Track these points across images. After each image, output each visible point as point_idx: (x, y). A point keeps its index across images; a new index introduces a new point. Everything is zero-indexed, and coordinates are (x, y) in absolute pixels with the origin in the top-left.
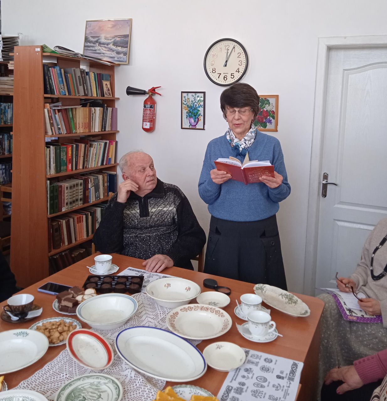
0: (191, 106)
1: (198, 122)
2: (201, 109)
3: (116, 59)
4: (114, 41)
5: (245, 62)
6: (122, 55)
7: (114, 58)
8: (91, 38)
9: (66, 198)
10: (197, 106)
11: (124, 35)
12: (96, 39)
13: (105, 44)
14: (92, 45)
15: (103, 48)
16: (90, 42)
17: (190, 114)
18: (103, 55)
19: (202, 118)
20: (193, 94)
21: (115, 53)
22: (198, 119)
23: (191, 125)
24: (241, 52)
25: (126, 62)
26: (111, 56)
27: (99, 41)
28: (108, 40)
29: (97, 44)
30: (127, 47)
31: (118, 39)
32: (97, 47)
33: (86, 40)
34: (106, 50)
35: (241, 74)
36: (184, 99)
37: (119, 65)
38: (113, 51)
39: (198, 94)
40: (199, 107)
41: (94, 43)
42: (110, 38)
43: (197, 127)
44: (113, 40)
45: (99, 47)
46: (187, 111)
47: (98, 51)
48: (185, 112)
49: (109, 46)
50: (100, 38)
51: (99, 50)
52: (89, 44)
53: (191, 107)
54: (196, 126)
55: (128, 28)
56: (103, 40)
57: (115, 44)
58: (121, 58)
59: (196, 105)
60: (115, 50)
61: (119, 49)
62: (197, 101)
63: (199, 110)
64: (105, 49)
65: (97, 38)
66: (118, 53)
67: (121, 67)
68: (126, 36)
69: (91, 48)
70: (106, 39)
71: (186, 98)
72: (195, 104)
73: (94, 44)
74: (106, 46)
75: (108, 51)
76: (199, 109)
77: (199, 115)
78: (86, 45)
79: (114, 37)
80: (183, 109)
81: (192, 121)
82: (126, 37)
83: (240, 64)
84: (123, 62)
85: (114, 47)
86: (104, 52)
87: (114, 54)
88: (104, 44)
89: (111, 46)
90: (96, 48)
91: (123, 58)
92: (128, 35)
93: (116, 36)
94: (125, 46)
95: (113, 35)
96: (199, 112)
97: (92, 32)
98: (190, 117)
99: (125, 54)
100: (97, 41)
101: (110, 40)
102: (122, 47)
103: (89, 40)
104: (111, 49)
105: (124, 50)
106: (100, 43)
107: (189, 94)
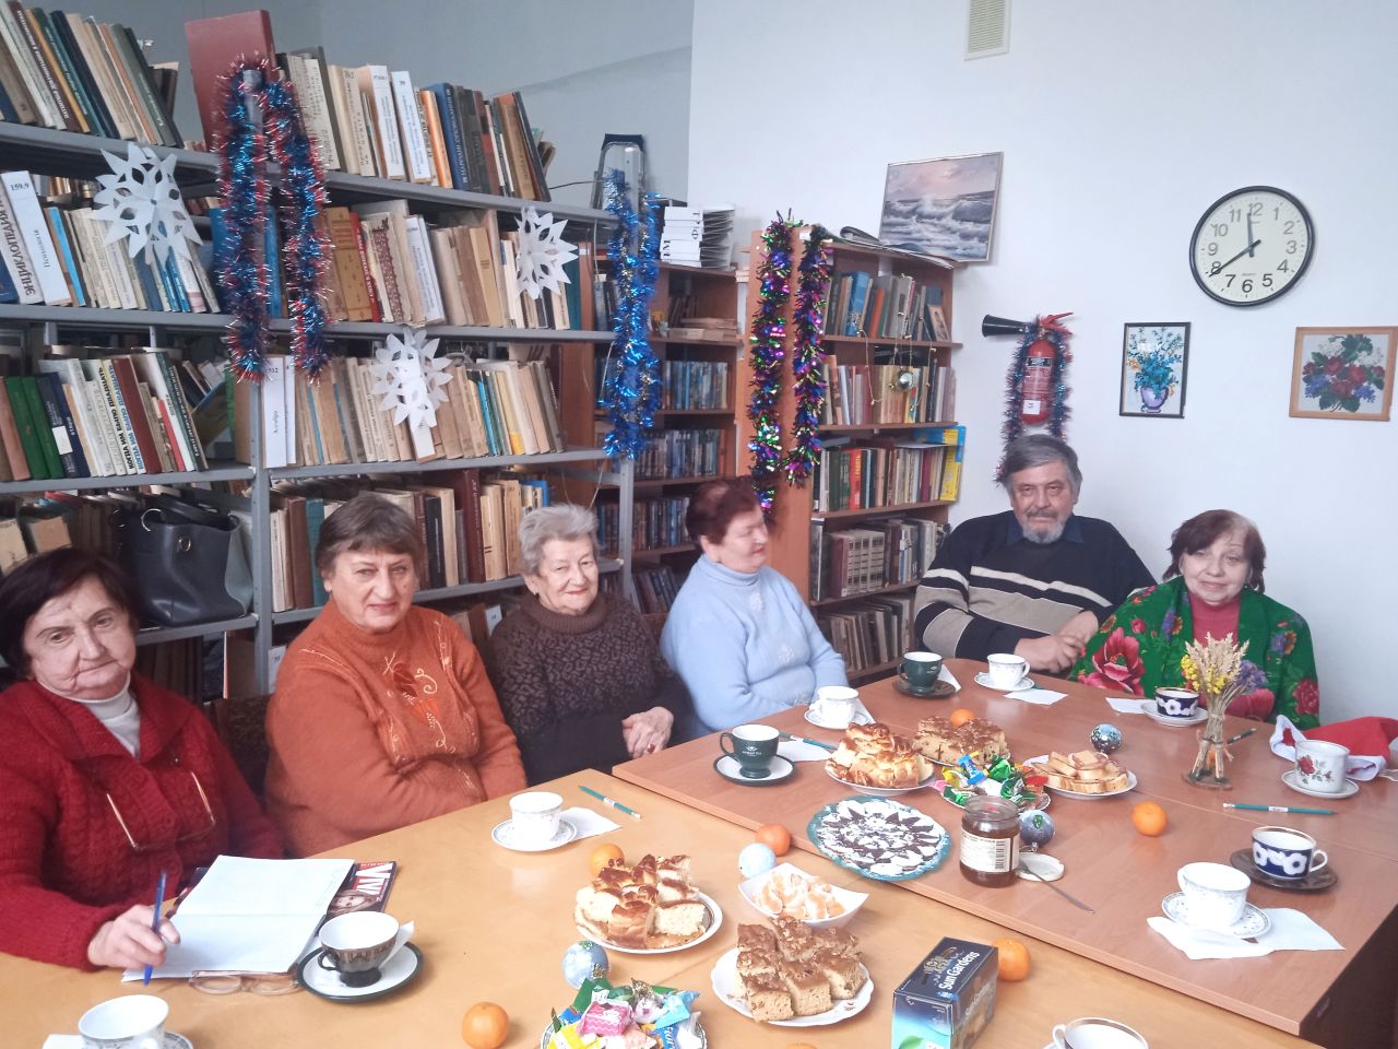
0: (1149, 358)
1: (1166, 398)
2: (1177, 367)
3: (959, 251)
4: (957, 207)
5: (1305, 243)
6: (974, 242)
7: (955, 248)
8: (897, 205)
9: (850, 567)
10: (1167, 357)
11: (981, 194)
12: (910, 207)
13: (932, 217)
14: (900, 220)
15: (927, 226)
16: (897, 214)
17: (1146, 378)
18: (928, 243)
19: (1177, 389)
20: (1158, 329)
21: (957, 236)
22: (1167, 390)
23: (1146, 405)
24: (1295, 221)
25: (985, 257)
26: (947, 243)
27: (919, 210)
28: (941, 206)
29: (914, 218)
30: (988, 222)
31: (966, 203)
32: (914, 226)
33: (888, 209)
34: (934, 232)
35: (1293, 275)
36: (1130, 342)
37: (965, 265)
38: (954, 233)
39: (1169, 330)
40: (1171, 361)
41: (907, 215)
42: (947, 203)
43: (1164, 410)
44: (953, 207)
45: (919, 226)
46: (1138, 371)
47: (915, 235)
48: (1131, 373)
49: (944, 221)
50: (920, 203)
51: (919, 232)
52: (892, 219)
53: (1149, 361)
54: (1162, 408)
55: (994, 175)
56: (928, 208)
57: (959, 215)
58: (972, 248)
59: (1163, 357)
60: (959, 230)
61: (969, 227)
62: (1166, 347)
63: (1170, 370)
64: (932, 228)
65: (915, 205)
66: (966, 236)
67: (970, 269)
68: (989, 195)
69: (899, 229)
70: (935, 205)
71: (1137, 339)
72: (1162, 353)
73: (907, 217)
74: (935, 221)
75: (940, 232)
76: (1170, 365)
77: (1171, 381)
78: (887, 220)
79: (956, 200)
80: (1128, 368)
81: (1151, 395)
82: (986, 198)
83: (1293, 250)
84: (977, 257)
85: (955, 224)
86: (931, 236)
87: (954, 240)
88: (930, 217)
89: (949, 222)
90: (911, 228)
91: (979, 248)
92: (993, 192)
93: (963, 197)
94: (984, 219)
95: (954, 195)
96: (1171, 374)
97: (901, 189)
98: (1146, 386)
99: (983, 238)
100: (913, 212)
101: (947, 206)
102: (975, 221)
103: (894, 210)
104: (949, 229)
105: (982, 228)
106: (921, 217)
107: (1146, 328)
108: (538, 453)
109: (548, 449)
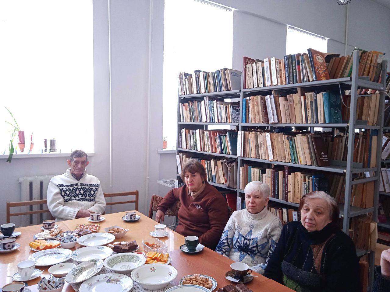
108: (306, 165)
109: (310, 164)
